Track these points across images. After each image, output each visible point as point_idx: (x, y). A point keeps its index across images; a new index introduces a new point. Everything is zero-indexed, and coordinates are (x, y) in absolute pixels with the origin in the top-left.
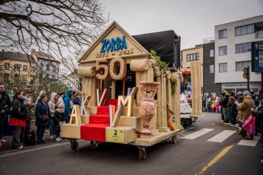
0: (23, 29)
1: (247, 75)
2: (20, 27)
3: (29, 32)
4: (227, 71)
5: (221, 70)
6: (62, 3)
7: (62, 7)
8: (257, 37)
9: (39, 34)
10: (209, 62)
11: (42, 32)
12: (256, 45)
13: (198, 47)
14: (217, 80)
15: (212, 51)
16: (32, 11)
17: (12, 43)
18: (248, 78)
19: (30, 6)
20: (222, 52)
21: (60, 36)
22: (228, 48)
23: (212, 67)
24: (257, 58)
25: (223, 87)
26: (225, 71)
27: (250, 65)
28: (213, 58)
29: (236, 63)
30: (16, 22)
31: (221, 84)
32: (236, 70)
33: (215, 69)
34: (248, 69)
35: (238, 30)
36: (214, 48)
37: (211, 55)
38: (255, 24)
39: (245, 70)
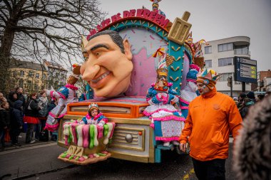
0: (38, 41)
1: (230, 84)
2: (36, 39)
3: (43, 43)
6: (73, 18)
7: (72, 22)
9: (52, 45)
11: (54, 43)
12: (238, 59)
16: (47, 25)
17: (28, 52)
18: (231, 87)
19: (46, 20)
21: (70, 47)
22: (212, 62)
24: (239, 70)
27: (233, 75)
30: (33, 35)
34: (231, 79)
35: (221, 47)
38: (234, 43)
39: (229, 79)
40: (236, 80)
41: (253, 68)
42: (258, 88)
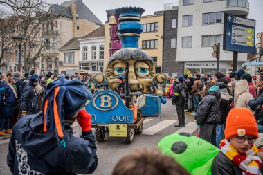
1: (217, 53)
4: (191, 47)
5: (185, 45)
8: (228, 5)
10: (170, 34)
12: (230, 18)
13: (156, 14)
14: (179, 58)
15: (174, 21)
18: (218, 58)
20: (186, 22)
22: (194, 17)
23: (173, 41)
24: (229, 34)
25: (186, 67)
26: (189, 47)
28: (176, 30)
29: (203, 36)
31: (183, 62)
32: (203, 46)
33: (177, 43)
34: (218, 46)
36: (176, 17)
37: (174, 26)
39: (215, 47)
40: (224, 49)
41: (250, 30)
42: (257, 56)
